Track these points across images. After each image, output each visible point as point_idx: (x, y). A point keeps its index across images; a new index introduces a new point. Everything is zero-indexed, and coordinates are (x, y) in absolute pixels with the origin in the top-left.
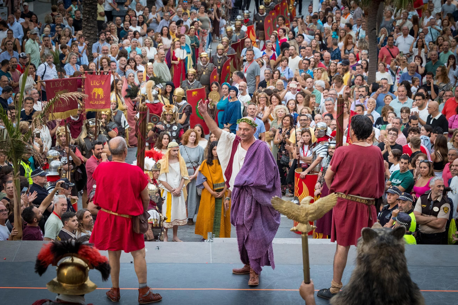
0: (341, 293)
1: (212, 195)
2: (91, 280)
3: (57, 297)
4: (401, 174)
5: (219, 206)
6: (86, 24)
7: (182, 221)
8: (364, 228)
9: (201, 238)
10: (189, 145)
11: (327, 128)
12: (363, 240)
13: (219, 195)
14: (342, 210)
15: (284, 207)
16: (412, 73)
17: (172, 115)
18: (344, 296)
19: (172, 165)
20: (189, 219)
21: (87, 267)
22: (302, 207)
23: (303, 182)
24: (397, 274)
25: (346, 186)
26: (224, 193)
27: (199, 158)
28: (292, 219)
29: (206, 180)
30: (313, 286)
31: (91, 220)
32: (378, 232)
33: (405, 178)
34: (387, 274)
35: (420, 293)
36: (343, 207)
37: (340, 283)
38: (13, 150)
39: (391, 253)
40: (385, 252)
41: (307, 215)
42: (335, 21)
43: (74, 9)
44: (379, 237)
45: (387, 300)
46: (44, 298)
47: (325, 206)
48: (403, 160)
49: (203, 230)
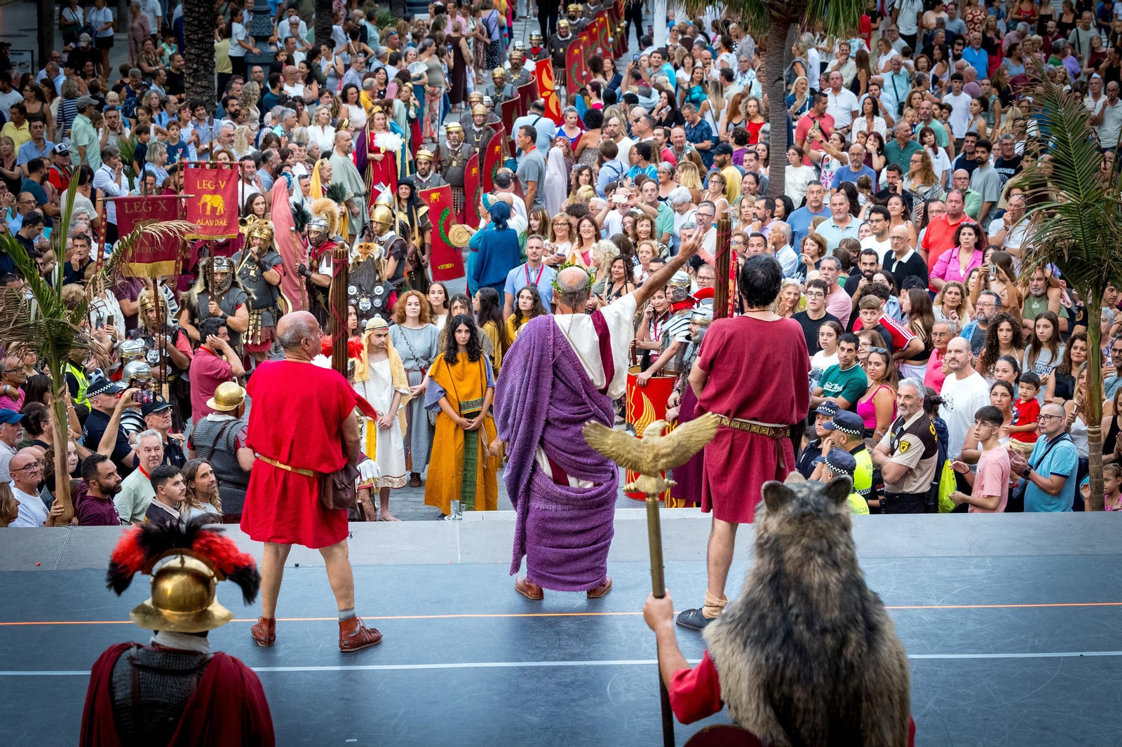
0: (724, 616)
1: (458, 426)
2: (221, 602)
3: (152, 639)
4: (841, 373)
5: (472, 447)
6: (192, 81)
7: (397, 479)
8: (767, 483)
9: (437, 513)
10: (409, 324)
11: (690, 282)
12: (765, 506)
13: (473, 425)
14: (723, 448)
15: (610, 442)
16: (856, 167)
18: (731, 622)
19: (376, 365)
20: (412, 475)
21: (213, 577)
22: (644, 442)
23: (643, 394)
24: (836, 574)
25: (728, 402)
26: (483, 420)
27: (430, 349)
28: (625, 466)
29: (445, 395)
30: (671, 603)
31: (213, 482)
32: (795, 489)
33: (849, 381)
34: (816, 575)
35: (884, 611)
36: (723, 443)
37: (722, 597)
38: (49, 342)
39: (824, 531)
40: (810, 530)
41: (656, 458)
42: (699, 64)
43: (169, 52)
44: (798, 499)
45: (817, 627)
46: (125, 641)
47: (693, 439)
48: (843, 344)
49: (441, 497)
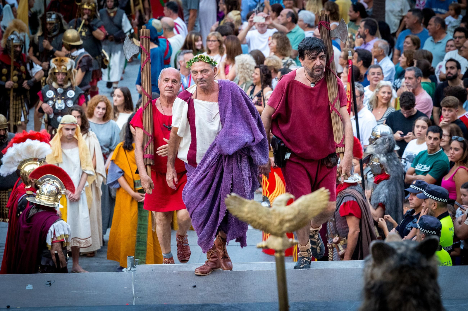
1: (133, 198)
4: (429, 156)
5: (144, 215)
7: (84, 241)
8: (373, 243)
9: (116, 266)
15: (246, 210)
17: (66, 74)
19: (67, 151)
22: (274, 210)
23: (275, 174)
27: (111, 139)
28: (259, 228)
29: (123, 175)
32: (396, 247)
33: (435, 162)
39: (418, 279)
40: (407, 278)
41: (282, 223)
44: (397, 254)
47: (310, 208)
48: (431, 134)
49: (119, 253)
